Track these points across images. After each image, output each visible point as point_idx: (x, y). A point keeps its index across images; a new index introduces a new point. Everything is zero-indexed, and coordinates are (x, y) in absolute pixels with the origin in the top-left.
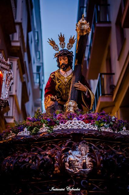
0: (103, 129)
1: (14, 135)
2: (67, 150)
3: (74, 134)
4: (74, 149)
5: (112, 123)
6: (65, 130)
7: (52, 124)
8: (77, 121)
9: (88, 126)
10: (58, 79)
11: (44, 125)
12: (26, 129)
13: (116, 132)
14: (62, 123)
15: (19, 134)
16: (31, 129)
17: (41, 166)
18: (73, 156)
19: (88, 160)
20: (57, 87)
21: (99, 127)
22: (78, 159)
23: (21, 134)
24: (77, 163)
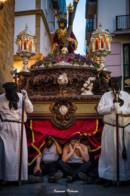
0: (74, 65)
1: (38, 67)
2: (59, 75)
3: (62, 68)
4: (61, 74)
5: (79, 62)
6: (59, 66)
7: (54, 63)
8: (64, 62)
9: (68, 64)
10: (60, 34)
11: (50, 63)
12: (43, 64)
13: (81, 66)
14: (58, 62)
15: (40, 67)
16: (45, 65)
17: (49, 81)
18: (61, 77)
19: (67, 79)
20: (59, 37)
21: (73, 64)
22: (63, 78)
23: (41, 66)
24: (62, 80)
